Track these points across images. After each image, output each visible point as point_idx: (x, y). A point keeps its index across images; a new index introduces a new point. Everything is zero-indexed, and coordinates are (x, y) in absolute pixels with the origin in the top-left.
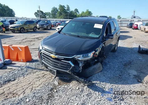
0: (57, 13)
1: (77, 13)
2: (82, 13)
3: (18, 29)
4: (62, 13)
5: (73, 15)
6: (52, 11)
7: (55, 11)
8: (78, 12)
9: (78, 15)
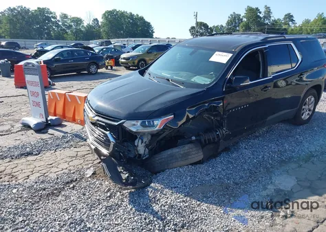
0: (238, 26)
1: (291, 23)
2: (303, 24)
3: (134, 63)
4: (251, 25)
5: (278, 29)
6: (228, 23)
7: (236, 23)
8: (292, 20)
9: (292, 30)
